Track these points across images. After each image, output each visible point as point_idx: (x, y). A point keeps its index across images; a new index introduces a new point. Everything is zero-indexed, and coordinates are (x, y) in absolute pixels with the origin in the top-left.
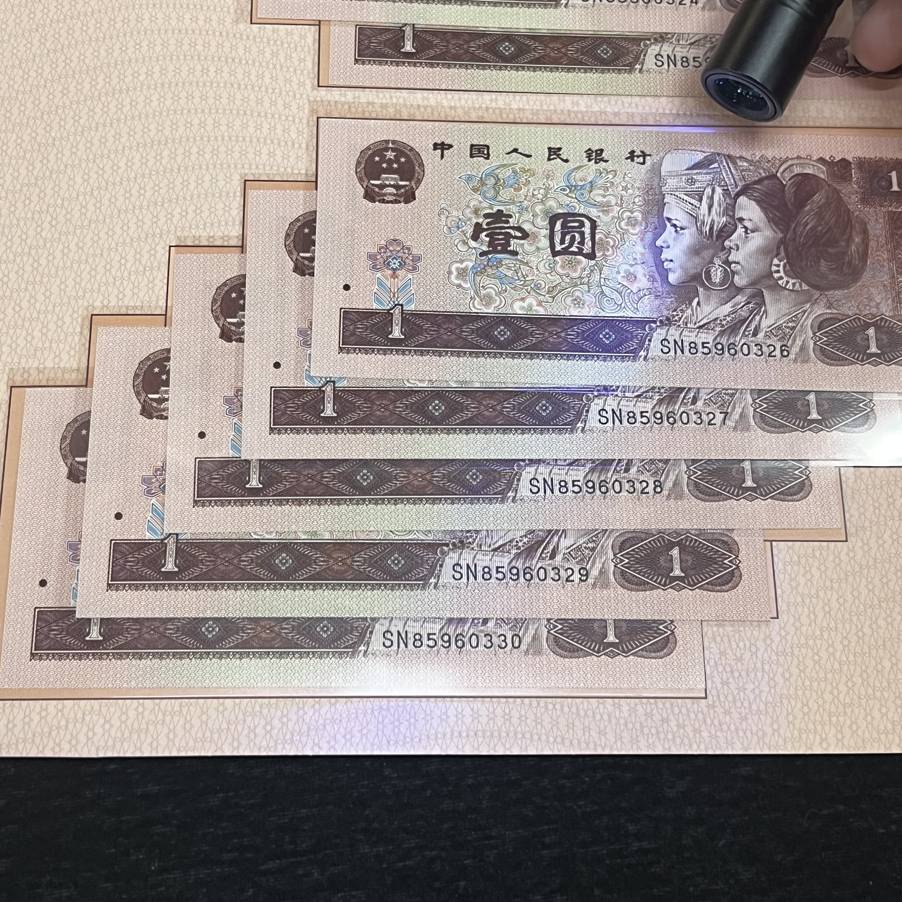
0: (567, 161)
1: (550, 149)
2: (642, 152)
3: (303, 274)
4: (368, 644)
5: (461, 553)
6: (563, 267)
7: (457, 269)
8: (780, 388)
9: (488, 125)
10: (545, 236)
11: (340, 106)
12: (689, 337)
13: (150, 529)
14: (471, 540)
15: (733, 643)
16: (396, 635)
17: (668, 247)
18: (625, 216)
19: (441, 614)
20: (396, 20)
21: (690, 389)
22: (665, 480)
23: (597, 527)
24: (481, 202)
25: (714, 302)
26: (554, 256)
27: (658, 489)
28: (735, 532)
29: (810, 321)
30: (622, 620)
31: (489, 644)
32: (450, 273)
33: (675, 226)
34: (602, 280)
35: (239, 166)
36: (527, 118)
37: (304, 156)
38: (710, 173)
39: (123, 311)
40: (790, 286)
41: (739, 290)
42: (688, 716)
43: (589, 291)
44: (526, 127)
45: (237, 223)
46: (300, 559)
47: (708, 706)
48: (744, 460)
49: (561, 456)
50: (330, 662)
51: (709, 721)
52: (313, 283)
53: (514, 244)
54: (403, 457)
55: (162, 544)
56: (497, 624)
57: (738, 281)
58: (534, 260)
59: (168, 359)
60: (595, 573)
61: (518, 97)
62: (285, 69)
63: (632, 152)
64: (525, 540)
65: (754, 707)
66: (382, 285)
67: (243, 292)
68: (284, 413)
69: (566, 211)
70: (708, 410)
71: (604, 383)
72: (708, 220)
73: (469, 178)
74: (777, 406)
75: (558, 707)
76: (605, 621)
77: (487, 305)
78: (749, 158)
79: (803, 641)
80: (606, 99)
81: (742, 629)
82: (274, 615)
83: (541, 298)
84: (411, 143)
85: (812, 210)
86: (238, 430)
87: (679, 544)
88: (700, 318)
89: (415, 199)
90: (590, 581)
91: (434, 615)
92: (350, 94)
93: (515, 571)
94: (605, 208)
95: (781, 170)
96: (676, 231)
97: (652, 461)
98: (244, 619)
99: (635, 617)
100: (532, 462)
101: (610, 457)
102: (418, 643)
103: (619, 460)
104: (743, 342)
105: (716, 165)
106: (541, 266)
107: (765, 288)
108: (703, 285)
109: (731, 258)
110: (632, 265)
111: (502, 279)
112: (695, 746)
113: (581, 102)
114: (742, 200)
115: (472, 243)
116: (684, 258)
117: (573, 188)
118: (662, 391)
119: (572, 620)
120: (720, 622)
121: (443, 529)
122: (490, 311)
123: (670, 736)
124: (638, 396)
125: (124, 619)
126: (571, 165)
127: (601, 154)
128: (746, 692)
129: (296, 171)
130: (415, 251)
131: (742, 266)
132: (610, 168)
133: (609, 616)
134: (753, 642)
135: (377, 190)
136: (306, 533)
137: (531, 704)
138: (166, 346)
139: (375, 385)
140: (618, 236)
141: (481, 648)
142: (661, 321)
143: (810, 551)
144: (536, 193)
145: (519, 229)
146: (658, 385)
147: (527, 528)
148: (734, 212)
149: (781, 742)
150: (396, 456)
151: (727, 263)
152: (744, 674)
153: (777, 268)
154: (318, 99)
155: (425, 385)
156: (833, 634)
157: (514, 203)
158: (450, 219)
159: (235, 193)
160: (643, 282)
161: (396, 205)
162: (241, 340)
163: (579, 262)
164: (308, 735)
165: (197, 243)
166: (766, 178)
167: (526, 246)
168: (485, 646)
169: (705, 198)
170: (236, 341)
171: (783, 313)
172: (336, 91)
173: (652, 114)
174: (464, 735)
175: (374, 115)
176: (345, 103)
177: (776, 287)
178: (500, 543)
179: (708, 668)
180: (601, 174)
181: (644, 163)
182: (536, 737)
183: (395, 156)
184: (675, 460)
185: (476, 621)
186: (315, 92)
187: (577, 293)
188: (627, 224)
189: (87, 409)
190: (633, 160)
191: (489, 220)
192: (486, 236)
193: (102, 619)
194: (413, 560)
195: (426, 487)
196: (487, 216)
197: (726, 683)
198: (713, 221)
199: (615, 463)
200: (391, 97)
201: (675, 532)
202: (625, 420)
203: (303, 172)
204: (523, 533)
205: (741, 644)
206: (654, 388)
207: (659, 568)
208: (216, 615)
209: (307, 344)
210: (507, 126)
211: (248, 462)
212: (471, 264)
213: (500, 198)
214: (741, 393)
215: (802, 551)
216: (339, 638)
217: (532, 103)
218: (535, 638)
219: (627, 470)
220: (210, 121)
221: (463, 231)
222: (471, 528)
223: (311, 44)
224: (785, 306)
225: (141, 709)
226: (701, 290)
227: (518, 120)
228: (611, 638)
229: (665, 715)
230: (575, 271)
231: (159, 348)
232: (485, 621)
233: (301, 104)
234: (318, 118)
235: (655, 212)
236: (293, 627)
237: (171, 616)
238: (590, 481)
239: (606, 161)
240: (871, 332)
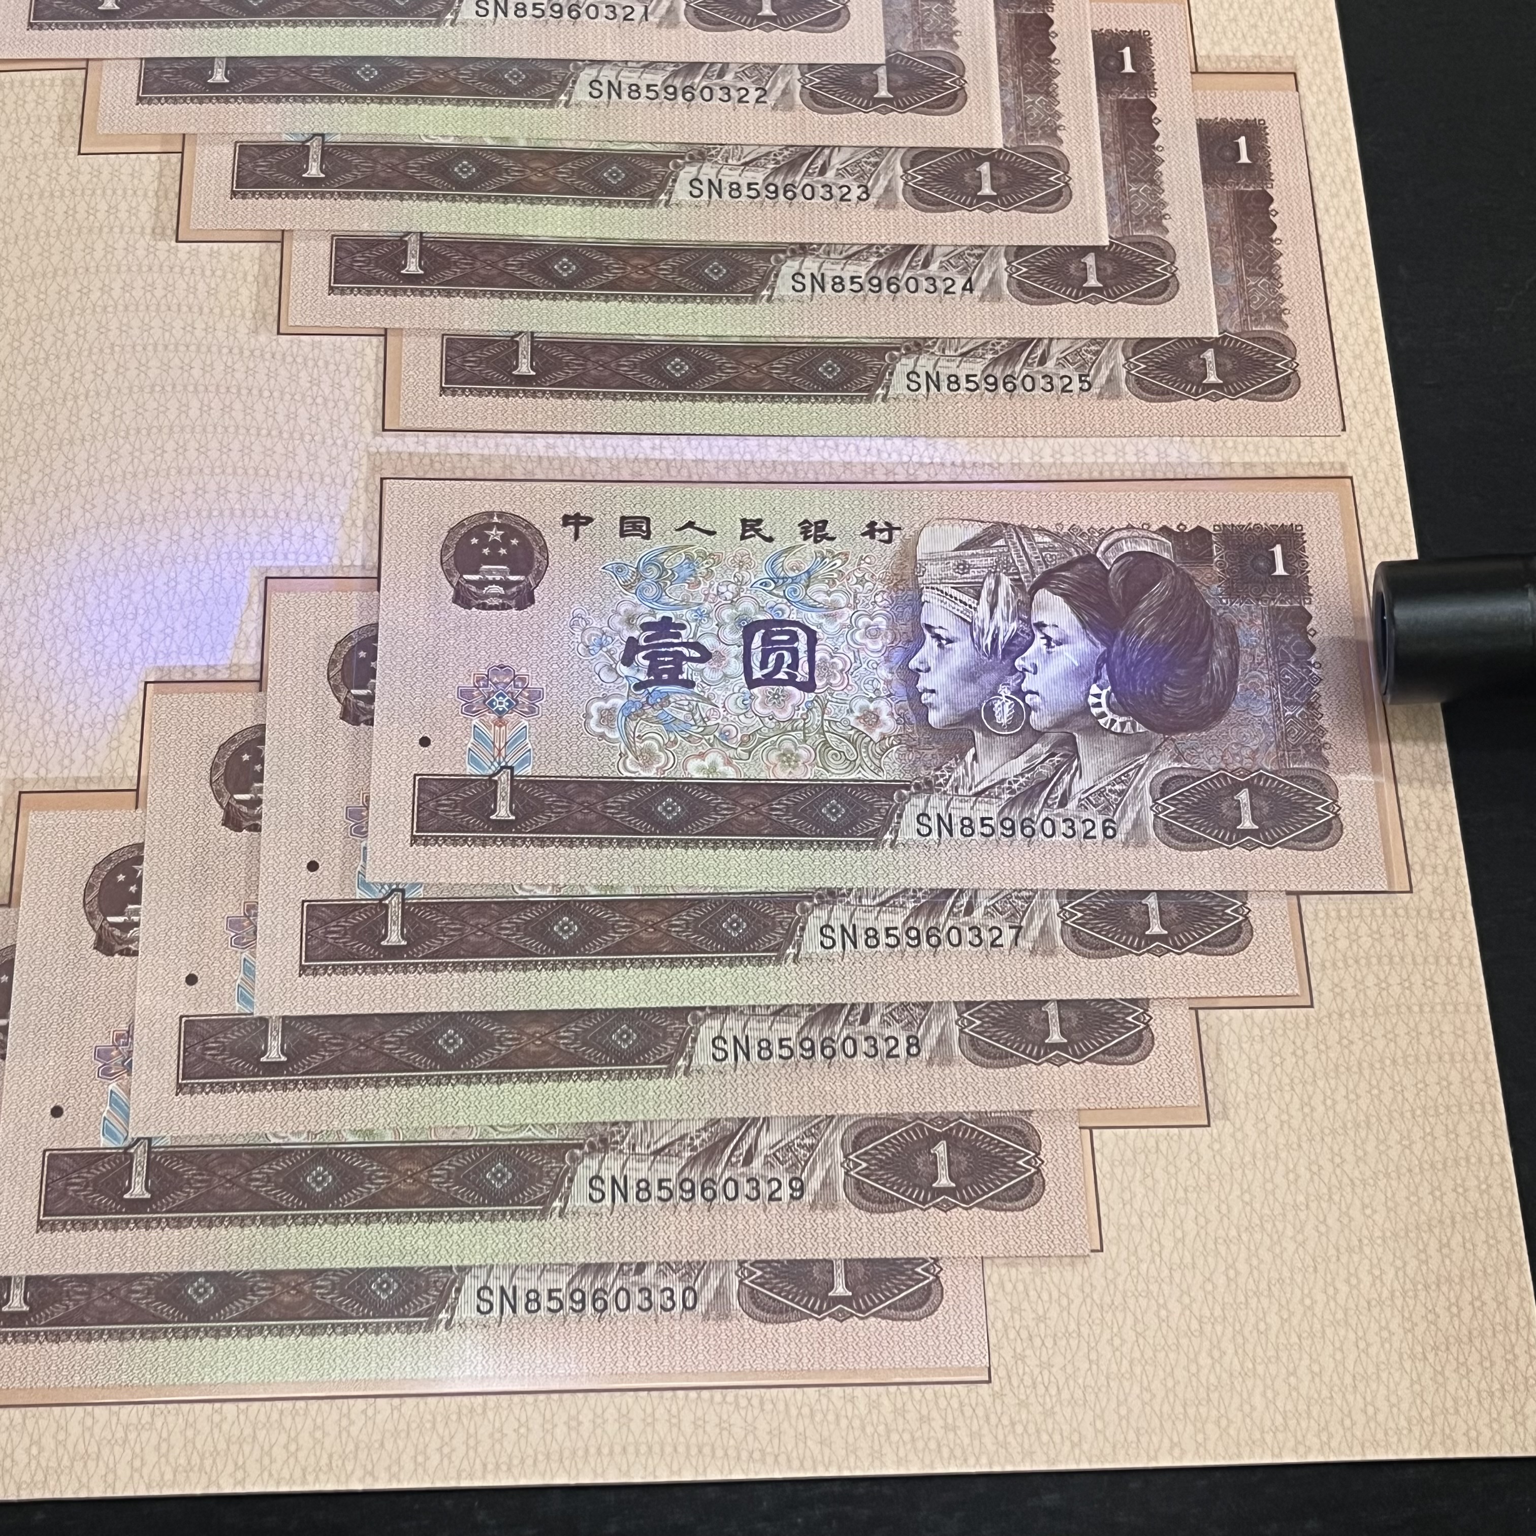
0: (770, 539)
1: (744, 521)
2: (887, 523)
3: (356, 722)
4: (453, 1309)
5: (603, 1159)
6: (764, 704)
7: (599, 710)
8: (1103, 887)
9: (648, 486)
10: (736, 657)
11: (416, 460)
12: (961, 810)
13: (108, 1132)
14: (618, 1138)
15: (1032, 1293)
16: (497, 1293)
17: (928, 670)
18: (860, 624)
19: (569, 1258)
20: (506, 326)
21: (962, 891)
22: (924, 1036)
23: (818, 1112)
24: (635, 605)
25: (999, 755)
26: (750, 688)
27: (914, 1050)
28: (1035, 1115)
29: (1147, 782)
30: (858, 1260)
31: (646, 1305)
32: (588, 716)
33: (938, 637)
34: (826, 723)
35: (258, 556)
36: (709, 474)
37: (361, 538)
38: (991, 555)
39: (70, 786)
40: (1117, 728)
41: (1039, 735)
42: (962, 1412)
43: (805, 741)
44: (708, 489)
45: (253, 644)
46: (346, 1175)
47: (994, 1395)
48: (1046, 1002)
49: (762, 1000)
50: (393, 1340)
51: (993, 1420)
52: (371, 736)
53: (688, 670)
54: (511, 1008)
55: (126, 1154)
56: (658, 1272)
57: (1037, 720)
58: (719, 695)
59: (139, 860)
60: (814, 1185)
61: (694, 441)
62: (331, 404)
63: (873, 524)
64: (705, 1135)
65: (1065, 1395)
66: (480, 736)
67: (261, 751)
68: (323, 942)
69: (769, 617)
70: (991, 923)
71: (828, 885)
72: (989, 627)
73: (619, 569)
74: (1100, 914)
75: (755, 1402)
76: (831, 1262)
77: (646, 765)
78: (1053, 530)
79: (1141, 1286)
80: (830, 443)
81: (1045, 1269)
82: (303, 1266)
83: (731, 753)
84: (526, 516)
85: (1150, 608)
86: (249, 970)
87: (946, 1136)
88: (977, 780)
89: (533, 602)
90: (808, 1198)
91: (558, 1260)
92: (433, 443)
93: (688, 1186)
94: (830, 611)
95: (1102, 548)
96: (940, 646)
97: (904, 1006)
98: (254, 1273)
99: (877, 1255)
100: (716, 1011)
101: (839, 1001)
102: (534, 1306)
103: (853, 1005)
104: (1044, 815)
105: (1001, 542)
106: (730, 704)
107: (1078, 731)
108: (983, 729)
109: (1024, 687)
110: (871, 700)
111: (669, 724)
112: (972, 1461)
113: (792, 447)
114: (1043, 594)
115: (624, 670)
116: (952, 689)
117: (779, 581)
118: (920, 894)
119: (778, 1261)
120: (1012, 1260)
121: (574, 1120)
122: (651, 775)
123: (933, 1445)
124: (882, 904)
125: (63, 1277)
126: (776, 546)
127: (824, 528)
128: (1054, 1370)
129: (347, 562)
130: (533, 684)
131: (1043, 698)
132: (838, 550)
133: (837, 1254)
134: (1063, 1290)
135: (473, 589)
136: (354, 1132)
137: (712, 1397)
138: (138, 840)
139: (468, 894)
140: (851, 655)
141: (634, 1311)
142: (917, 786)
143: (1151, 1143)
144: (723, 589)
145: (696, 646)
146: (913, 885)
147: (708, 1115)
148: (1029, 614)
149: (1108, 1450)
150: (500, 1007)
151: (1020, 693)
152: (1049, 1342)
153: (1096, 700)
154: (383, 450)
155: (547, 893)
156: (1189, 1274)
157: (687, 606)
158: (587, 634)
159: (250, 596)
160: (889, 724)
161: (505, 613)
162: (256, 828)
163: (789, 696)
164: (356, 1458)
165: (189, 676)
166: (1080, 560)
167: (708, 673)
168: (640, 1308)
169: (984, 594)
170: (249, 829)
171: (1106, 770)
172: (410, 438)
173: (902, 463)
174: (606, 1451)
175: (470, 474)
176: (424, 455)
177: (1095, 729)
178: (664, 1141)
179: (992, 1333)
180: (824, 558)
181: (889, 541)
182: (720, 1453)
183: (502, 536)
184: (939, 1003)
185: (625, 1268)
186: (379, 439)
187: (788, 745)
188: (865, 635)
189: (10, 942)
190: (873, 537)
191: (649, 633)
192: (644, 658)
193: (29, 1279)
194: (526, 1171)
195: (546, 1054)
196: (646, 627)
197: (1020, 1358)
198: (997, 628)
199: (845, 1011)
200: (497, 445)
201: (941, 1117)
202: (861, 942)
203: (358, 563)
204: (701, 1124)
205: (1045, 1296)
206: (906, 890)
207: (916, 1176)
208: (210, 1268)
209: (361, 831)
210: (678, 488)
211: (264, 1020)
212: (620, 702)
213: (665, 599)
214: (1042, 897)
215: (1140, 1144)
216: (407, 1300)
217: (716, 450)
218: (720, 1293)
219: (865, 1021)
220: (212, 486)
221: (608, 651)
222: (618, 1118)
223: (372, 364)
224: (1108, 758)
225: (89, 1422)
226: (978, 736)
227: (695, 478)
228: (840, 1290)
229: (924, 1412)
230: (783, 709)
231: (126, 843)
232: (641, 1268)
233: (356, 458)
234: (382, 479)
235: (907, 616)
236: (333, 1284)
237: (139, 1270)
238: (807, 1039)
239: (833, 539)
240: (1244, 796)
